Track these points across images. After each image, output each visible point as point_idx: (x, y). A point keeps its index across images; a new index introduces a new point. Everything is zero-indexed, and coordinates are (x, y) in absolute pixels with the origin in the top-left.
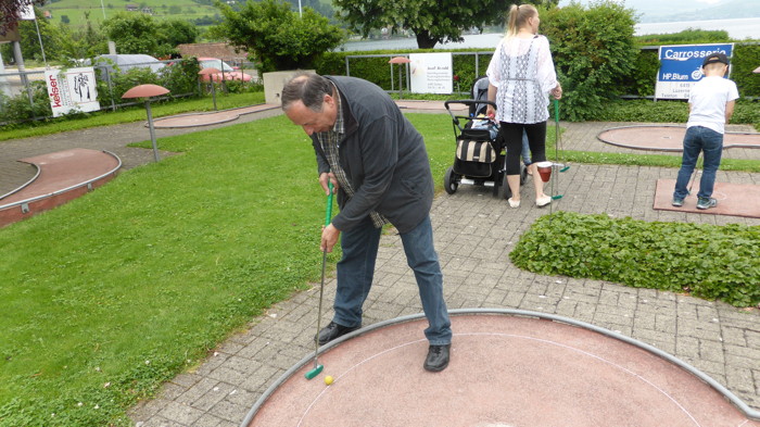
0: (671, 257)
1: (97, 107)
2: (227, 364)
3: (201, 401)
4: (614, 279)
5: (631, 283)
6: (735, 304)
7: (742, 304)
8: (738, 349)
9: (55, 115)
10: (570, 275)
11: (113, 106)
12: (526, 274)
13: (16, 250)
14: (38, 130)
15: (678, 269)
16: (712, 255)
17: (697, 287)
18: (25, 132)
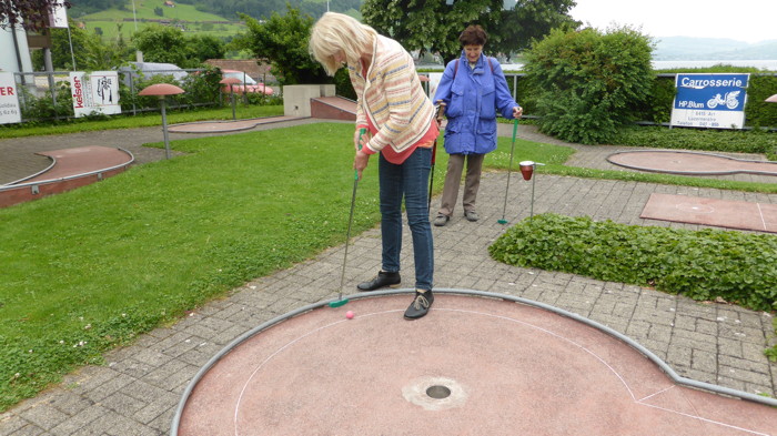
0: (639, 254)
1: (118, 110)
2: (202, 322)
3: (172, 349)
4: (584, 272)
5: (599, 276)
6: (695, 297)
7: (701, 298)
8: (686, 333)
9: (77, 115)
10: (543, 268)
11: (134, 111)
12: (502, 266)
13: (22, 223)
14: (60, 128)
15: (645, 264)
16: (680, 253)
17: (661, 281)
18: (47, 130)
